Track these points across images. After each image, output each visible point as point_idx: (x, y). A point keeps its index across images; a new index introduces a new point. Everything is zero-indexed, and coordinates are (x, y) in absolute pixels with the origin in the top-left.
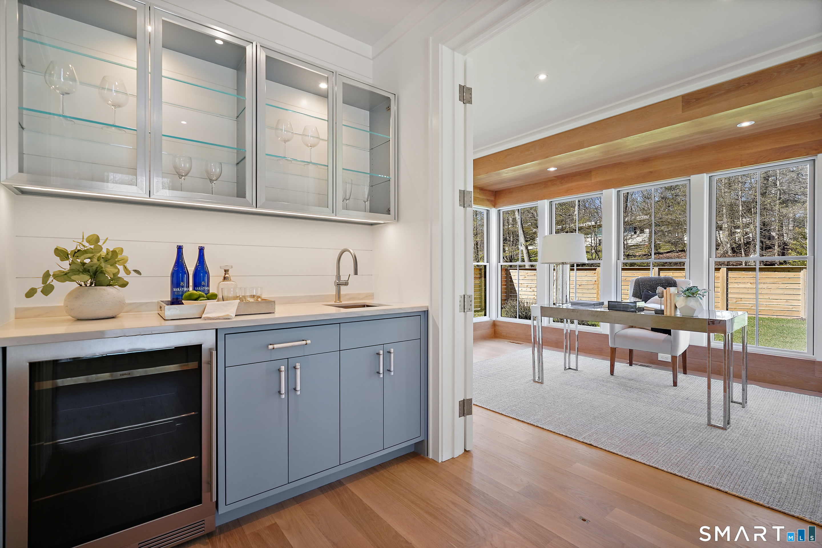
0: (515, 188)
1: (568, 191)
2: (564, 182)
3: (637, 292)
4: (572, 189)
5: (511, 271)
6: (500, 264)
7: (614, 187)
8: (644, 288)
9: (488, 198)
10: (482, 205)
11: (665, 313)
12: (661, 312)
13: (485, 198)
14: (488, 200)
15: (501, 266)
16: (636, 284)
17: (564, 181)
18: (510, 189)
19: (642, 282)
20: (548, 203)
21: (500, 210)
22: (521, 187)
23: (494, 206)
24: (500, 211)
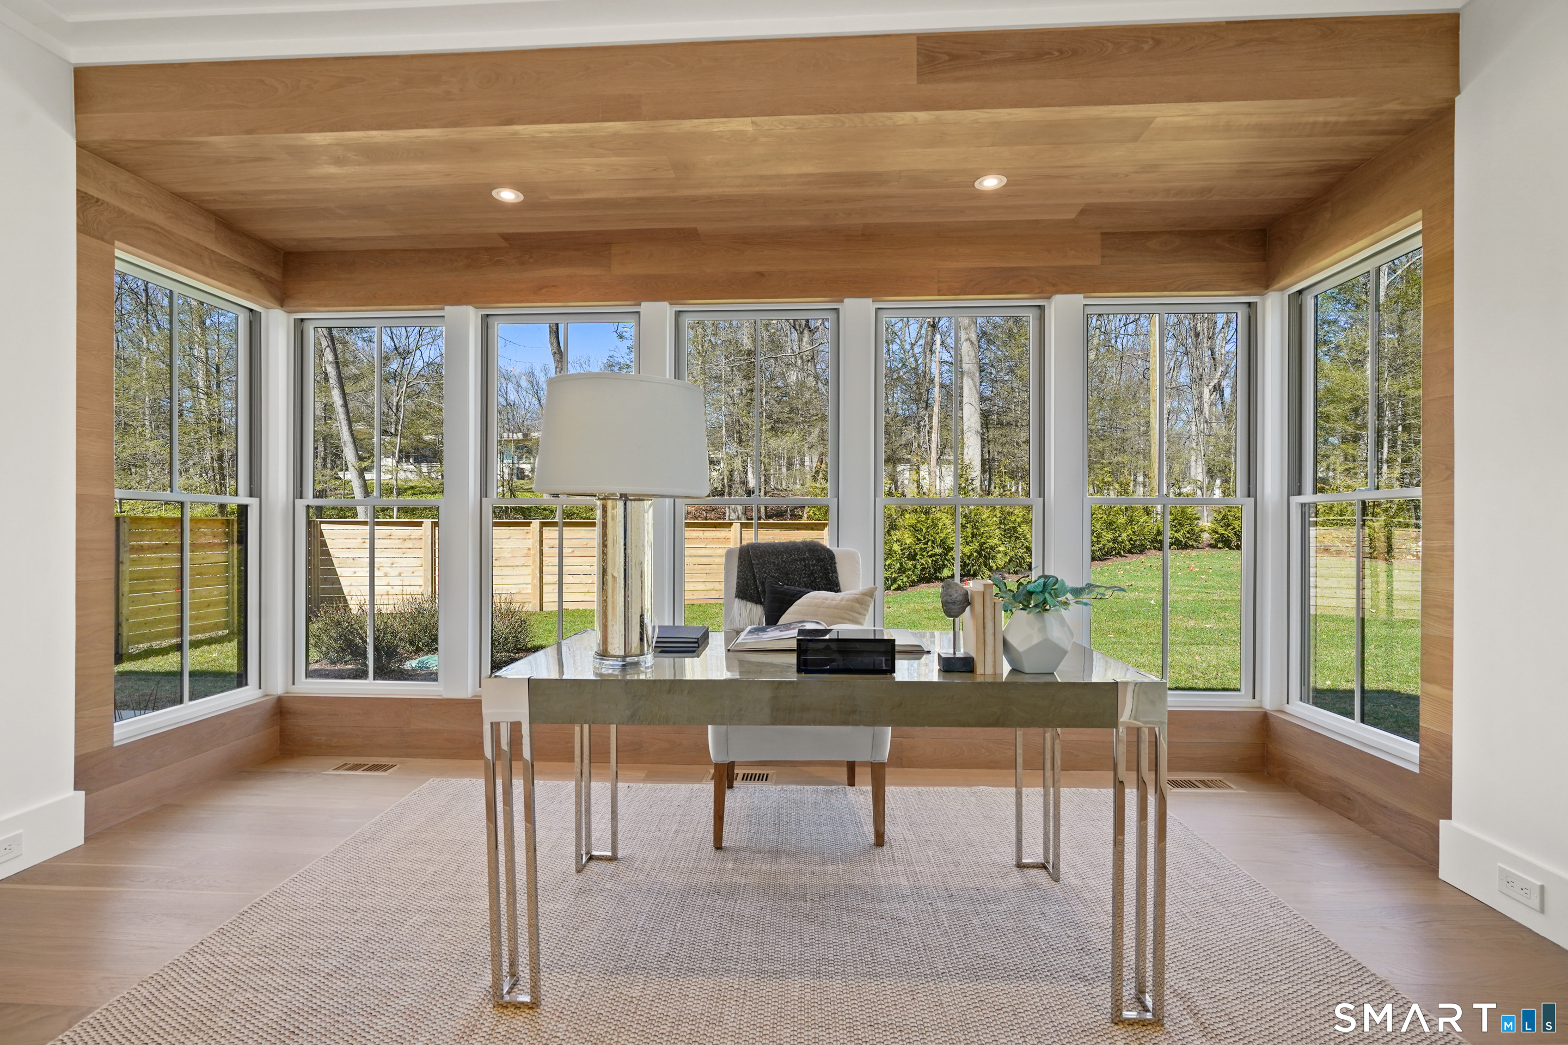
0: (364, 251)
1: (544, 291)
2: (531, 260)
3: (747, 584)
4: (554, 286)
5: (323, 526)
6: (301, 504)
7: (672, 300)
8: (765, 572)
9: (258, 268)
10: (230, 285)
11: (979, 670)
12: (967, 665)
13: (240, 260)
14: (258, 275)
15: (308, 507)
16: (742, 562)
17: (531, 257)
18: (344, 253)
19: (757, 557)
20: (476, 317)
21: (302, 320)
22: (385, 252)
23: (282, 299)
24: (306, 323)
